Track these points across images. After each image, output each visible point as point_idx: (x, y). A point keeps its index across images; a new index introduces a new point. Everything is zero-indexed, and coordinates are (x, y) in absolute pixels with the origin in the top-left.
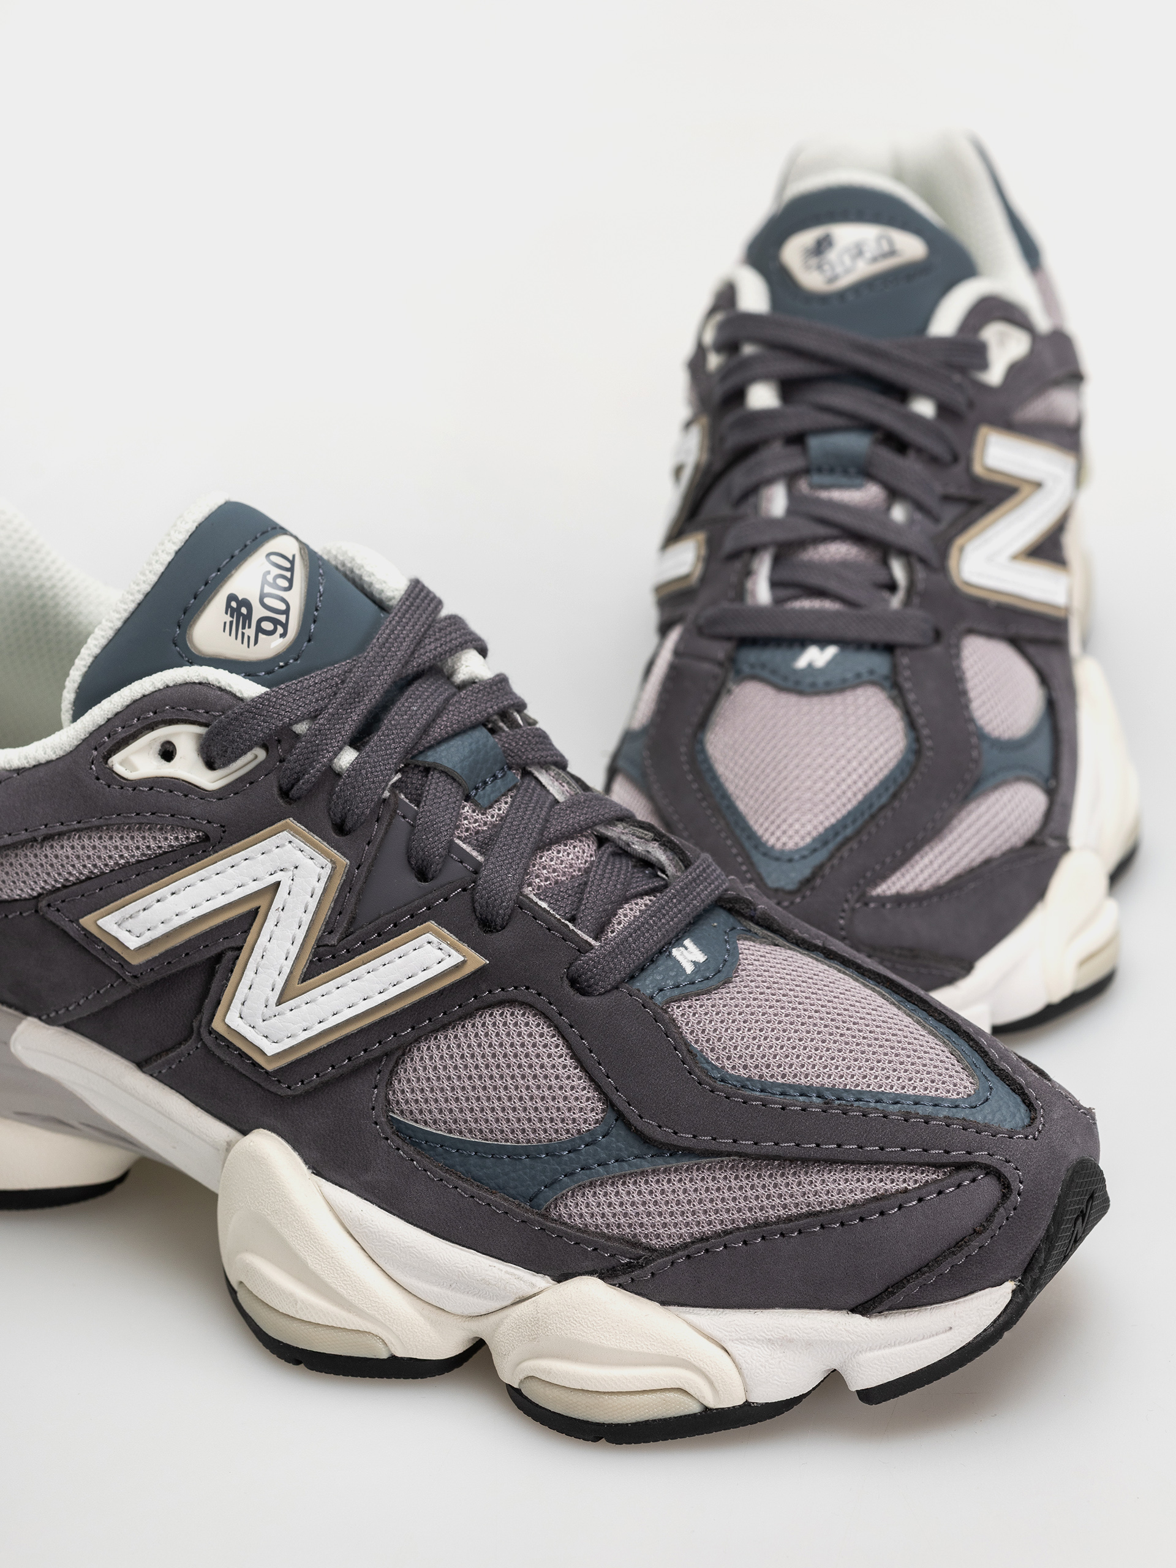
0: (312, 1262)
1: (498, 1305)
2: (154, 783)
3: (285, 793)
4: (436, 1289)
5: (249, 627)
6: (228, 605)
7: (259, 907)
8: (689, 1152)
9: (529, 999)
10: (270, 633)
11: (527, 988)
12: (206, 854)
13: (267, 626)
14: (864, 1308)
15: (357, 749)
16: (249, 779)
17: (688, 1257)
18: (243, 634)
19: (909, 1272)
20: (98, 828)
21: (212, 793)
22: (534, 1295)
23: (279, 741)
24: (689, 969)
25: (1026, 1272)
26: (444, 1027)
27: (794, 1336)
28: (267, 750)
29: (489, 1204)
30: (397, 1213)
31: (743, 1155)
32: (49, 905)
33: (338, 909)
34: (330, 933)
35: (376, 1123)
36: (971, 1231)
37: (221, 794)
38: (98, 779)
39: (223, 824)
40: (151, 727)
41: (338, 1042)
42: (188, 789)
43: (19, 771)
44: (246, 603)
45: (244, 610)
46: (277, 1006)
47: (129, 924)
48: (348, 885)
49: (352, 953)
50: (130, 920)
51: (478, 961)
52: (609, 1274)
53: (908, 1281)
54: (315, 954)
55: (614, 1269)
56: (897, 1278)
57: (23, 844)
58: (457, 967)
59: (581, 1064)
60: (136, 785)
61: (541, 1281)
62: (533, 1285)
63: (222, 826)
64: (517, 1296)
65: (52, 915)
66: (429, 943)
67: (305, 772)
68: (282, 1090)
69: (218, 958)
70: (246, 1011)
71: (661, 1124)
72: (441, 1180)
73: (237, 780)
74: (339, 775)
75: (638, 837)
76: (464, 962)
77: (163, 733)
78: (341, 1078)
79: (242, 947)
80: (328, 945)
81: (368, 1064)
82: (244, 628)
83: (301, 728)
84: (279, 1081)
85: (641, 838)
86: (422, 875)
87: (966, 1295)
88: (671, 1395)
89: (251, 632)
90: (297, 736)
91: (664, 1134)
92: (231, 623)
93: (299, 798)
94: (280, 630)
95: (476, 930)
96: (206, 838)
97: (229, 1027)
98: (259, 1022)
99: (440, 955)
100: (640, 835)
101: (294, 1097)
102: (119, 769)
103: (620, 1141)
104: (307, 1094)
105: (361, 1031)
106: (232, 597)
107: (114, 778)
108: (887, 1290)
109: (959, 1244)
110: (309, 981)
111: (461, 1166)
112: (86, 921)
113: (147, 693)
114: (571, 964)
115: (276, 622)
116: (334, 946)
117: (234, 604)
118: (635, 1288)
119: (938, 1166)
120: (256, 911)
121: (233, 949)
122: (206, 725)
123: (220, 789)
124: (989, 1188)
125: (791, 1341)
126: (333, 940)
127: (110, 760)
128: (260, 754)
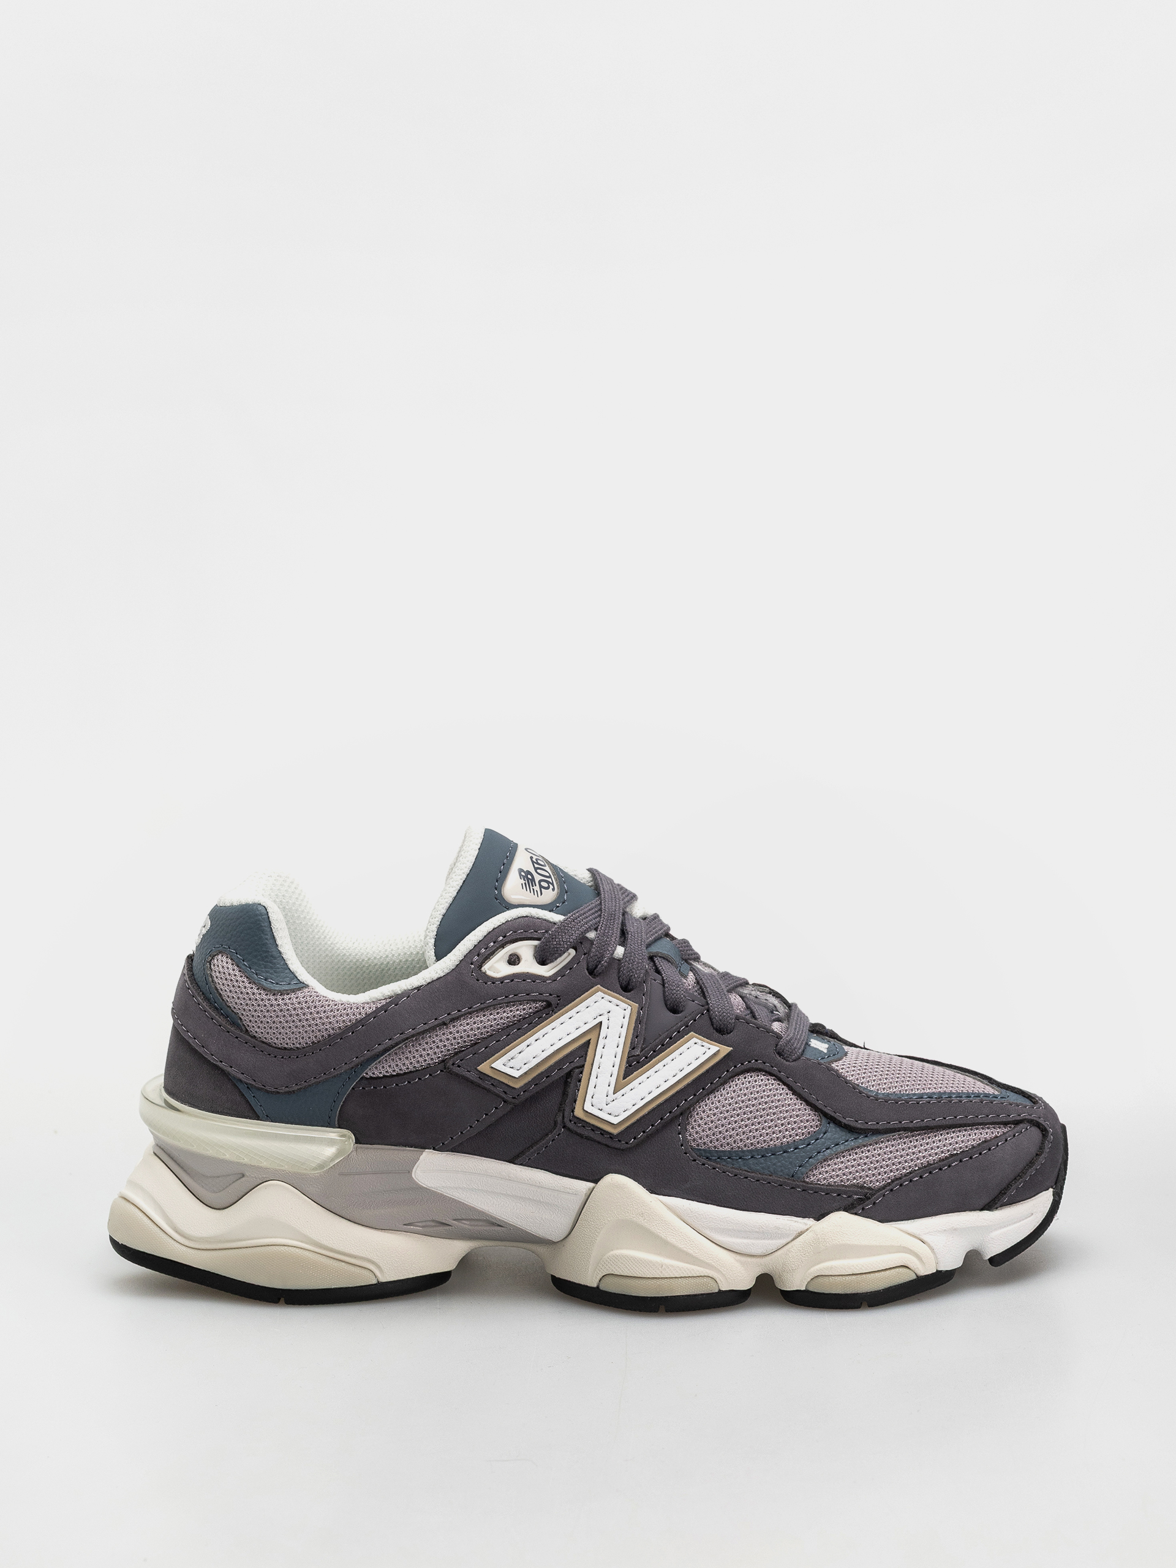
0: (671, 1239)
1: (784, 1241)
2: (512, 977)
3: (591, 972)
4: (745, 1241)
5: (536, 885)
6: (520, 875)
7: (590, 1040)
8: (876, 1132)
9: (761, 1066)
10: (548, 888)
11: (756, 1061)
12: (548, 1015)
13: (544, 884)
14: (989, 1206)
15: (623, 946)
16: (569, 966)
17: (892, 1190)
18: (533, 889)
19: (1010, 1180)
20: (482, 1009)
21: (550, 978)
22: (807, 1230)
23: (581, 943)
24: (825, 1051)
25: (1056, 1184)
26: (712, 1091)
27: (958, 1226)
28: (576, 950)
29: (770, 1183)
30: (710, 1202)
31: (906, 1129)
32: (453, 1064)
33: (635, 1034)
34: (633, 1049)
35: (686, 1153)
36: (1035, 1155)
37: (553, 978)
38: (478, 980)
39: (559, 995)
40: (503, 946)
41: (654, 1110)
42: (534, 978)
43: (418, 988)
44: (529, 873)
45: (529, 877)
46: (614, 1094)
47: (511, 1064)
48: (639, 1021)
49: (648, 1059)
50: (511, 1060)
51: (726, 1050)
52: (849, 1208)
53: (1012, 1186)
54: (628, 1062)
55: (852, 1204)
56: (1005, 1185)
57: (433, 1029)
58: (715, 1055)
59: (800, 1096)
60: (502, 980)
61: (810, 1222)
62: (806, 1224)
63: (558, 996)
64: (796, 1233)
65: (456, 1069)
66: (695, 1043)
67: (603, 956)
68: (623, 1145)
69: (569, 1074)
70: (595, 1101)
71: (856, 1119)
72: (736, 1175)
73: (562, 968)
74: (619, 960)
75: (761, 992)
76: (718, 1051)
77: (510, 949)
78: (657, 1131)
79: (583, 1066)
80: (635, 1056)
81: (672, 1121)
82: (533, 886)
83: (592, 935)
84: (620, 1141)
85: (763, 992)
86: (674, 1010)
87: (1034, 1196)
88: (901, 1270)
89: (537, 888)
90: (591, 942)
91: (860, 1125)
92: (525, 883)
93: (600, 974)
94: (551, 887)
95: (716, 1035)
96: (549, 1005)
97: (587, 1112)
98: (604, 1106)
99: (704, 1049)
100: (761, 990)
101: (630, 1148)
102: (489, 973)
103: (834, 1133)
104: (637, 1146)
105: (666, 1101)
106: (521, 870)
107: (487, 978)
108: (1000, 1192)
109: (1031, 1163)
110: (628, 1078)
111: (745, 1166)
112: (483, 1068)
113: (496, 926)
114: (777, 1045)
115: (548, 882)
116: (638, 1055)
117: (523, 874)
118: (866, 1214)
119: (1005, 1124)
120: (589, 1042)
121: (578, 1067)
122: (538, 939)
123: (554, 974)
124: (1035, 1132)
125: (955, 1229)
126: (637, 1052)
127: (483, 969)
128: (572, 952)
